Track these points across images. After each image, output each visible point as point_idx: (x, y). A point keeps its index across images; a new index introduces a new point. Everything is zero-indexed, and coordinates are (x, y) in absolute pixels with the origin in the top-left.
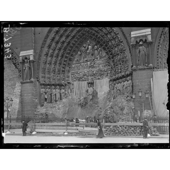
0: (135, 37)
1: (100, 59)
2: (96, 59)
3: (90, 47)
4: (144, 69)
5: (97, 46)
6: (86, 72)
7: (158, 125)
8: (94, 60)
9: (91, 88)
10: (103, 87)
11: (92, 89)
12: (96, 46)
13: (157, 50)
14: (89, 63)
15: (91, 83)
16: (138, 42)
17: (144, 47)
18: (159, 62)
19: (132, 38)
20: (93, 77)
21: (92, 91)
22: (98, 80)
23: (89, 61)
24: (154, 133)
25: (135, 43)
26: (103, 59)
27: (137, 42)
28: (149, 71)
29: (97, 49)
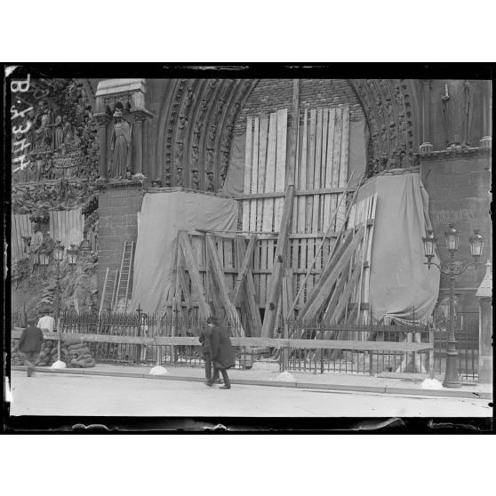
0: (106, 97)
1: (67, 152)
2: (56, 154)
3: (44, 118)
4: (123, 186)
5: (62, 116)
6: (32, 188)
7: (82, 338)
8: (51, 154)
9: (40, 233)
10: (71, 231)
11: (42, 238)
12: (59, 117)
13: (168, 136)
14: (39, 163)
15: (39, 218)
16: (112, 109)
17: (126, 124)
18: (175, 169)
19: (98, 99)
20: (47, 204)
21: (41, 243)
22: (59, 212)
23: (40, 159)
24: (74, 361)
25: (103, 113)
26: (74, 153)
27: (108, 109)
28: (134, 192)
29: (60, 125)
